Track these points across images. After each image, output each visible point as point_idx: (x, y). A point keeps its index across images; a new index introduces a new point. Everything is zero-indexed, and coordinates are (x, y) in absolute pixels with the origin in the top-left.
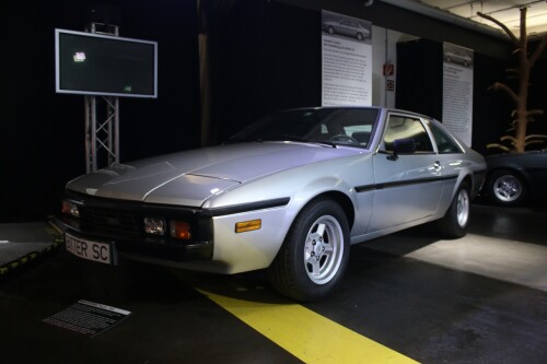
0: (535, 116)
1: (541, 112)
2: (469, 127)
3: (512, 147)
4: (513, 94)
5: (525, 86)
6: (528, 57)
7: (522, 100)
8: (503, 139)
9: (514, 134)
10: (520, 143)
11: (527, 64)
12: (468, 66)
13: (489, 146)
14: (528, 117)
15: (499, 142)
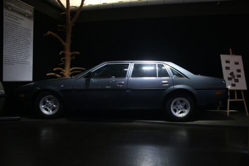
0: (76, 55)
1: (78, 53)
2: (30, 61)
3: (62, 75)
4: (62, 41)
5: (69, 36)
6: (71, 19)
7: (67, 45)
8: (55, 69)
9: (63, 67)
10: (67, 72)
11: (71, 23)
12: (29, 17)
13: (48, 74)
14: (72, 56)
15: (53, 72)
